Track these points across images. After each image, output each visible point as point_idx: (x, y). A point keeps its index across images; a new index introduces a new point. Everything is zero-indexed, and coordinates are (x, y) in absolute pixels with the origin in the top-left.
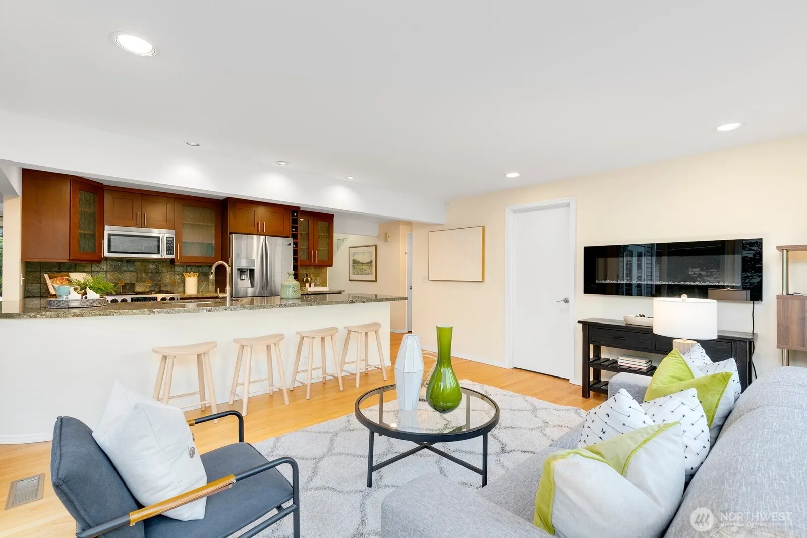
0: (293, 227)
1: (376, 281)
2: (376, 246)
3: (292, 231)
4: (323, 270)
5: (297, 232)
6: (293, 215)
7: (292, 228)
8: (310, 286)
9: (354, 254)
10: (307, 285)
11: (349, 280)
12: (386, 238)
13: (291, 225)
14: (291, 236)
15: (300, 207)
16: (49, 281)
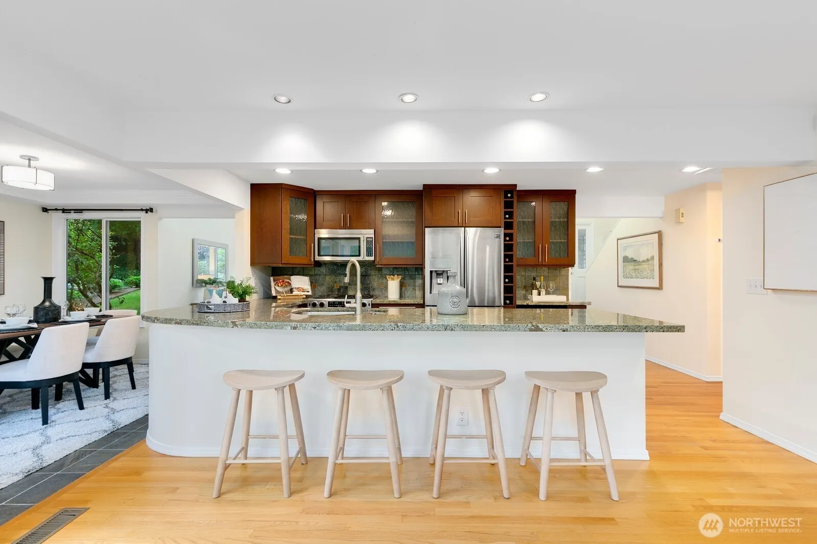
0: (506, 213)
1: (660, 288)
2: (660, 233)
3: (505, 218)
4: (563, 271)
5: (513, 219)
6: (506, 197)
7: (505, 215)
8: (539, 294)
9: (625, 248)
10: (535, 292)
11: (618, 286)
12: (678, 216)
13: (503, 210)
14: (503, 225)
15: (515, 186)
16: (273, 284)
